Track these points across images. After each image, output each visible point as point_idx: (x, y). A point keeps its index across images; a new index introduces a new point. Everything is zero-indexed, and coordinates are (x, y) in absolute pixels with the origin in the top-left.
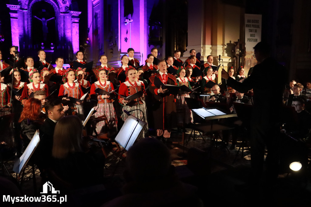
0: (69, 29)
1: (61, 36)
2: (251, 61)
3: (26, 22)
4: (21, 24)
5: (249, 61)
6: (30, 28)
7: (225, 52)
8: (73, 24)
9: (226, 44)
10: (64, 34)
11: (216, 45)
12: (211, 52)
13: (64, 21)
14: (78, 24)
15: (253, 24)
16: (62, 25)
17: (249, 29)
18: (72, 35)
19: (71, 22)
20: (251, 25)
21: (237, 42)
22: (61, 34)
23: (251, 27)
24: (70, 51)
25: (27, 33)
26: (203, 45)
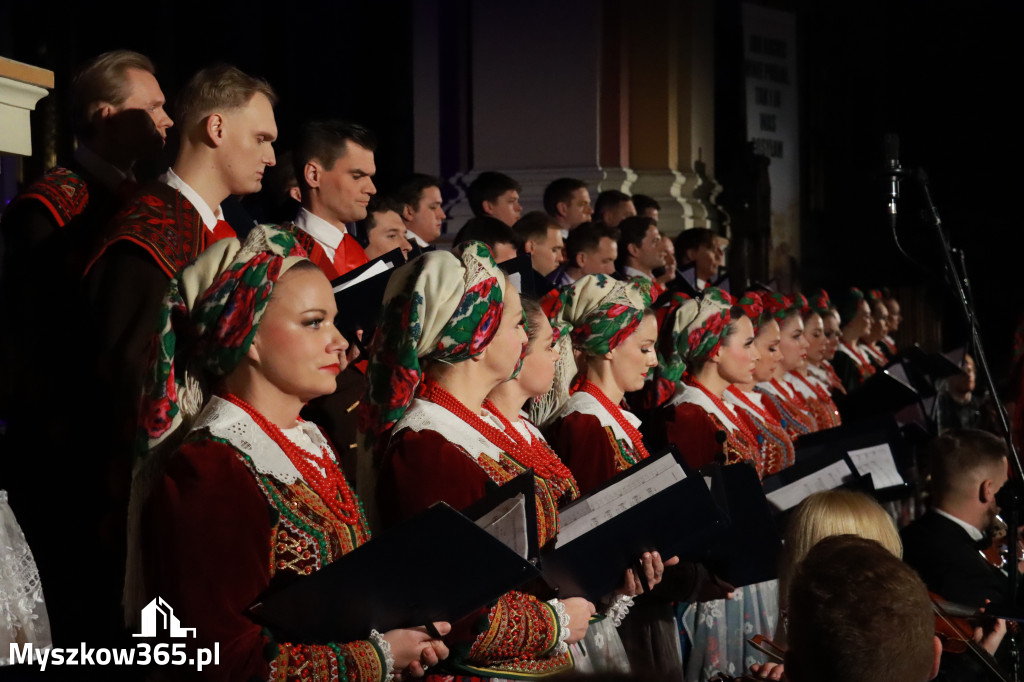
9: (693, 165)
15: (770, 60)
17: (758, 89)
20: (764, 68)
23: (763, 74)
26: (602, 166)
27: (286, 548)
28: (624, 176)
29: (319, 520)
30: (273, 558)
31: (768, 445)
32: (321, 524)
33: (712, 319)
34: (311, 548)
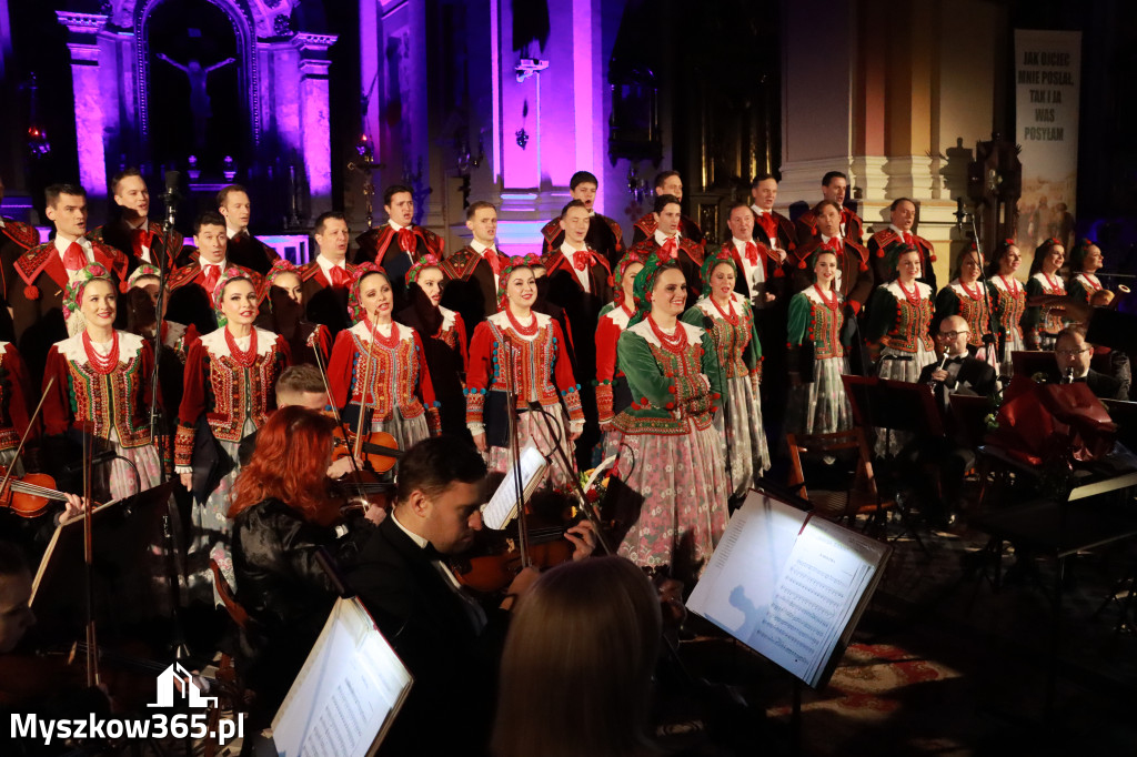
0: (292, 102)
1: (262, 130)
2: (1037, 215)
3: (128, 76)
4: (111, 84)
5: (1032, 218)
6: (143, 101)
7: (942, 185)
8: (309, 80)
9: (943, 151)
10: (273, 119)
11: (907, 155)
12: (885, 184)
13: (272, 72)
14: (326, 82)
15: (1048, 68)
16: (263, 89)
17: (1032, 91)
18: (304, 123)
19: (299, 77)
20: (1040, 75)
21: (987, 143)
22: (261, 120)
23: (1040, 79)
24: (296, 186)
25: (131, 118)
26: (854, 155)
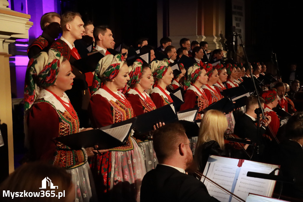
15: (238, 11)
17: (235, 17)
23: (237, 14)
26: (198, 35)
27: (63, 126)
28: (202, 37)
29: (70, 119)
30: (60, 129)
31: (214, 98)
32: (71, 120)
33: (196, 70)
34: (68, 126)
